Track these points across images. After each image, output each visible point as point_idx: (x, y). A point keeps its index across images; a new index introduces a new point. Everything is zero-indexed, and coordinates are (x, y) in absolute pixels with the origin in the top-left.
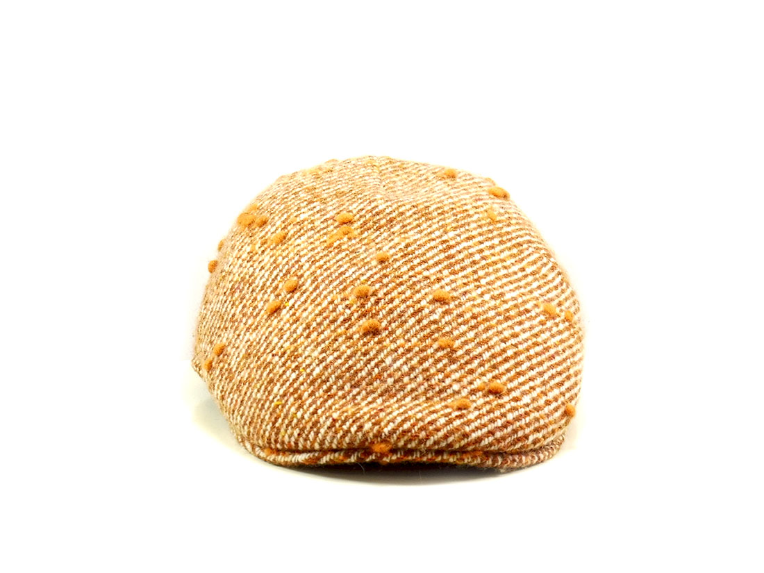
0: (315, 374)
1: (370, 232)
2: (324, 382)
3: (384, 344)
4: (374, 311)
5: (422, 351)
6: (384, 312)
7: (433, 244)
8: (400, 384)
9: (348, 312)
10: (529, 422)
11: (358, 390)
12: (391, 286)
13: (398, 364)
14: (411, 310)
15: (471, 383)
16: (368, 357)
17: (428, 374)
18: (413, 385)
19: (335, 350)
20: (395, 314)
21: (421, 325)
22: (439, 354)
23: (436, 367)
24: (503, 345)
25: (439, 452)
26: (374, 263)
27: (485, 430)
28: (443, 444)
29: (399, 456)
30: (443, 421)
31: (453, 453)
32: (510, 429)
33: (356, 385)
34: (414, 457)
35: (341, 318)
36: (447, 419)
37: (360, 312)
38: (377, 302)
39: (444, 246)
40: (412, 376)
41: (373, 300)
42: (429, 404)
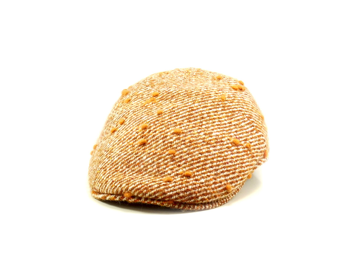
0: (114, 161)
1: (163, 101)
2: (116, 164)
3: (146, 150)
4: (147, 136)
5: (160, 155)
6: (151, 136)
7: (185, 108)
8: (146, 168)
9: (137, 135)
10: (200, 191)
11: (128, 169)
12: (158, 125)
13: (148, 159)
14: (162, 136)
15: (177, 171)
16: (137, 155)
17: (159, 165)
18: (151, 169)
19: (126, 151)
20: (155, 137)
21: (164, 143)
22: (167, 157)
23: (164, 162)
24: (200, 155)
25: (153, 200)
26: (156, 114)
27: (175, 192)
28: (154, 196)
29: (135, 199)
30: (156, 186)
31: (159, 200)
32: (188, 193)
33: (128, 167)
34: (142, 201)
35: (133, 138)
36: (158, 185)
37: (141, 135)
38: (150, 131)
39: (190, 109)
40: (152, 165)
41: (148, 130)
42: (155, 178)
